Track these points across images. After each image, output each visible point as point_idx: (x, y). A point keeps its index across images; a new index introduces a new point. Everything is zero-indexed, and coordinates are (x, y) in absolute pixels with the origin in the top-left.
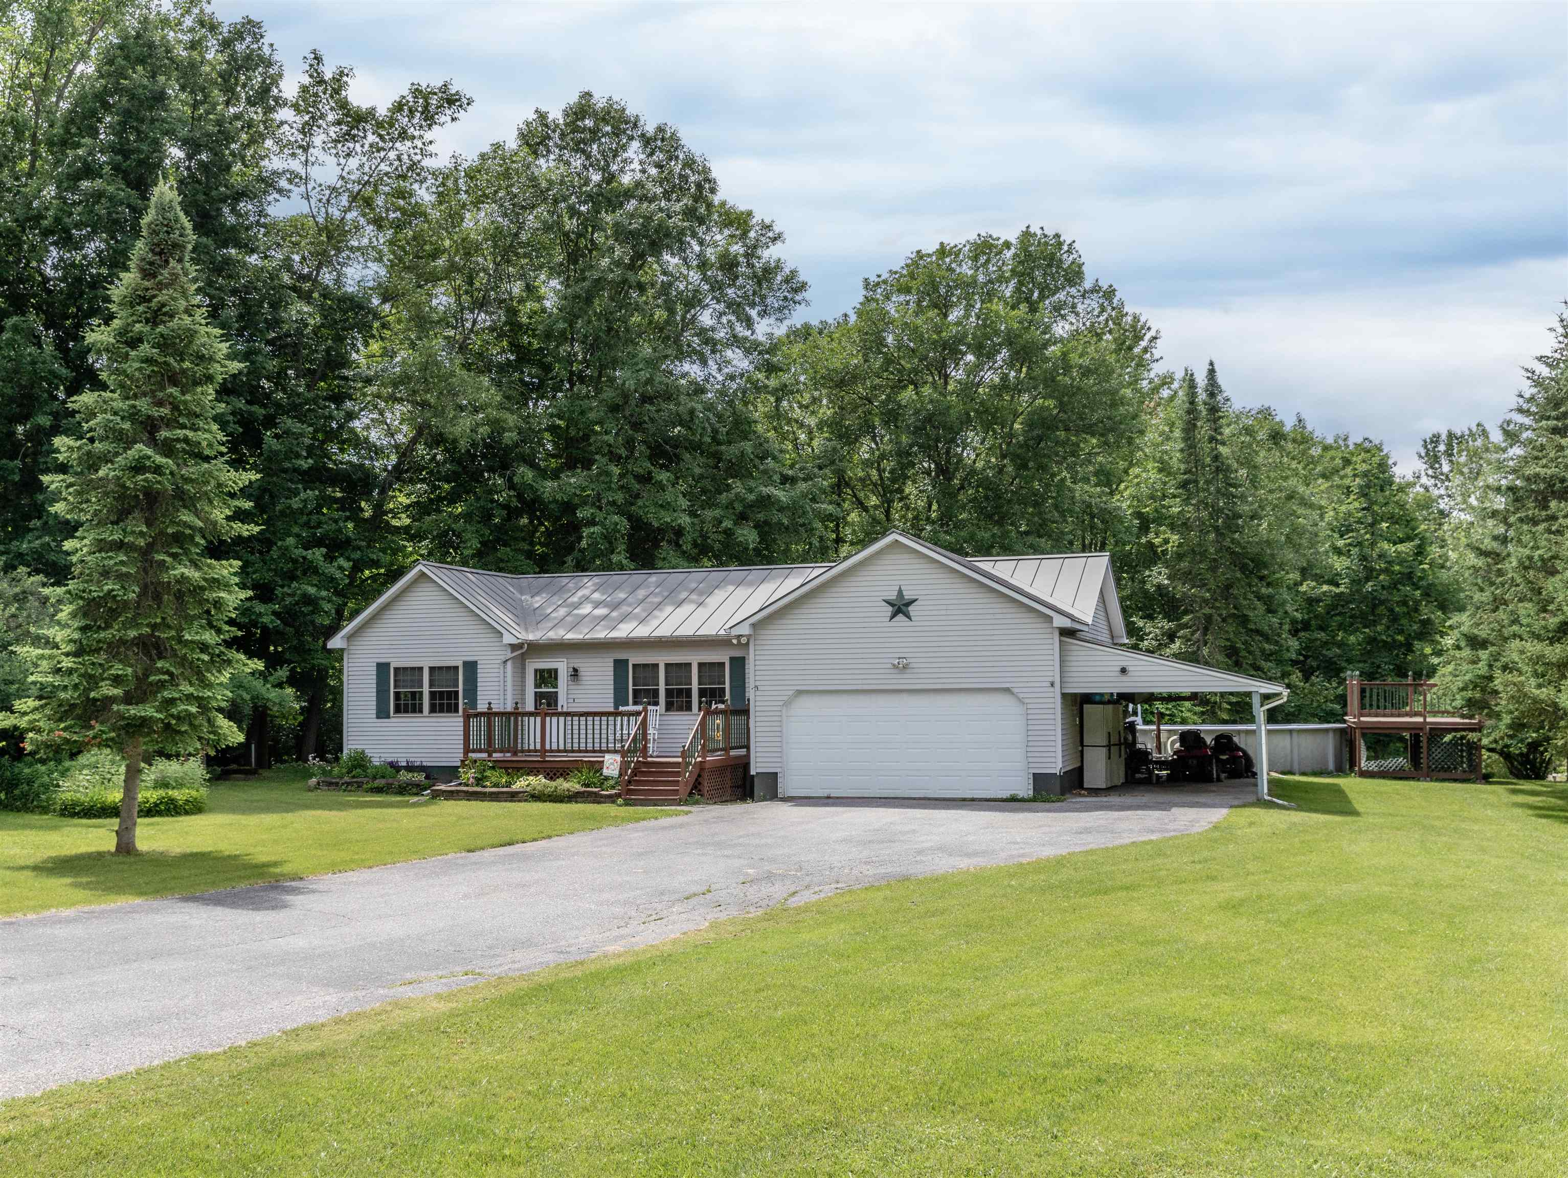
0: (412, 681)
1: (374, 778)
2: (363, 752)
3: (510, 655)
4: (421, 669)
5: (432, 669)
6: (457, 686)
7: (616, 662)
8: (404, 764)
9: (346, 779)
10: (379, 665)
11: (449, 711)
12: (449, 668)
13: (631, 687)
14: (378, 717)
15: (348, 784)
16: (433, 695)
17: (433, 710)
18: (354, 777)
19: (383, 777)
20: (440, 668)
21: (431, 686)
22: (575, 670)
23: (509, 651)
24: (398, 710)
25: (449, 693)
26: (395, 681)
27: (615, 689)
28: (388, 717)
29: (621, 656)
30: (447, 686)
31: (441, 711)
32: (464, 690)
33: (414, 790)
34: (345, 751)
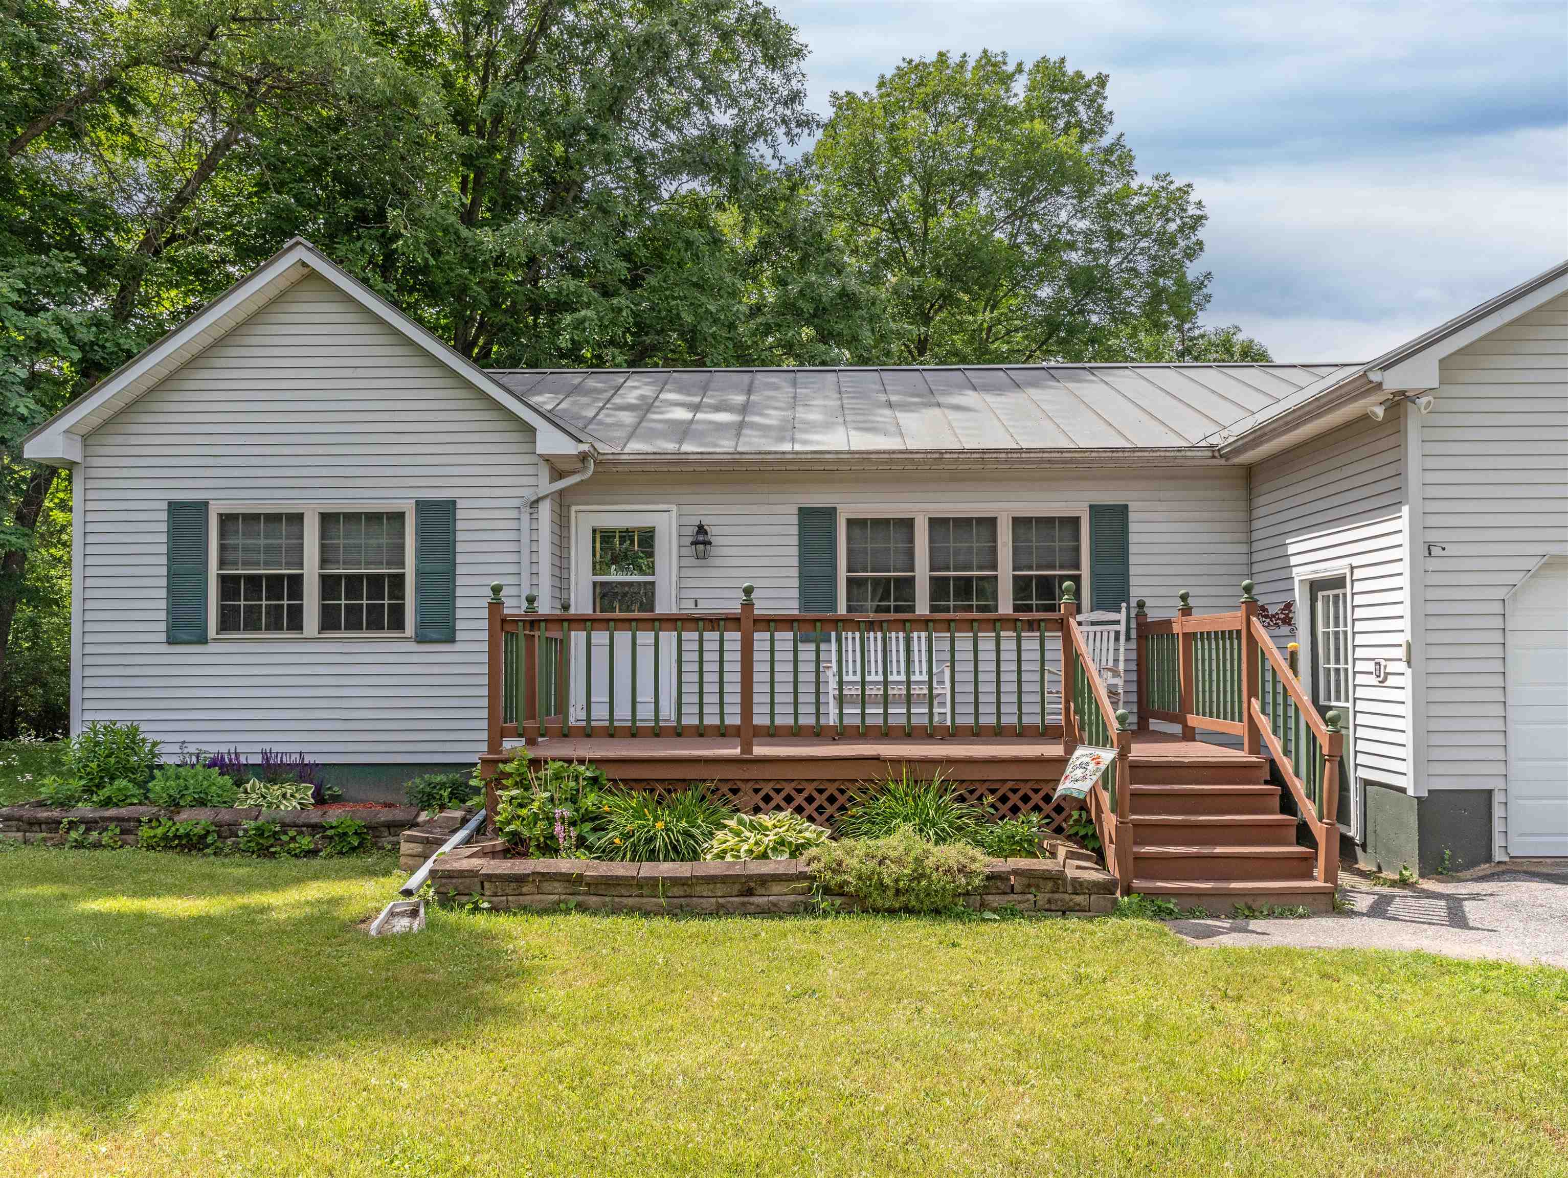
0: (268, 549)
1: (175, 805)
2: (133, 732)
3: (546, 486)
4: (298, 518)
5: (327, 519)
6: (402, 564)
7: (805, 514)
8: (258, 759)
9: (84, 809)
10: (175, 508)
11: (375, 624)
12: (374, 518)
13: (842, 574)
14: (172, 640)
15: (90, 824)
16: (329, 585)
17: (329, 621)
18: (107, 803)
19: (202, 803)
20: (352, 517)
21: (324, 562)
22: (701, 530)
23: (544, 473)
24: (228, 622)
25: (376, 581)
26: (222, 548)
27: (801, 576)
28: (203, 640)
29: (818, 499)
30: (368, 564)
31: (354, 624)
32: (419, 573)
33: (306, 842)
34: (76, 729)
